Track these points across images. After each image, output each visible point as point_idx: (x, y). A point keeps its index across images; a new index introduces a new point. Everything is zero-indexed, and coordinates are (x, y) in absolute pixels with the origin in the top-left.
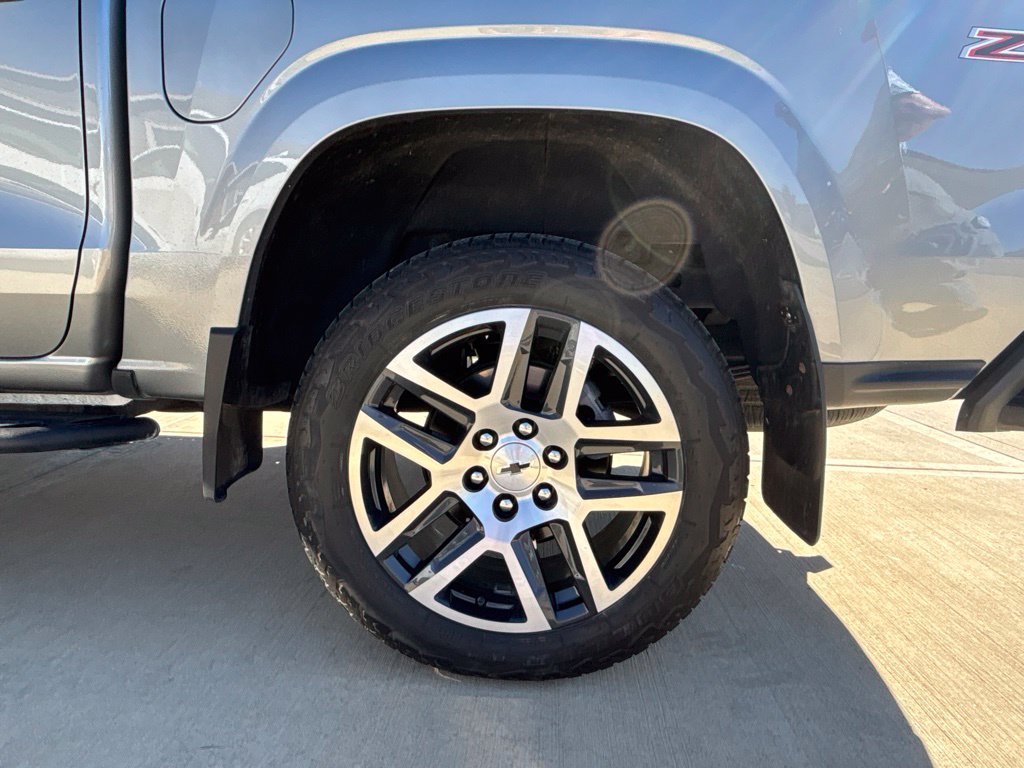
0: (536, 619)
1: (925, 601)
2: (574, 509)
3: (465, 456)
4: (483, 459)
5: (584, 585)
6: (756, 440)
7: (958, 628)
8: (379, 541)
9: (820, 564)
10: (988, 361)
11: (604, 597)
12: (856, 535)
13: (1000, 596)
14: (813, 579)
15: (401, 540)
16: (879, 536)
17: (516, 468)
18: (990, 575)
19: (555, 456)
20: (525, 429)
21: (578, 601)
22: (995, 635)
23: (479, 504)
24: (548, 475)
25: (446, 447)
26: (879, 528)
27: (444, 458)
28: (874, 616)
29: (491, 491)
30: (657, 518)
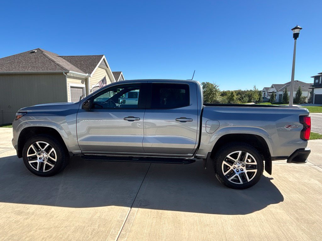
0: (241, 183)
1: (286, 183)
2: (246, 171)
3: (234, 165)
4: (235, 166)
5: (247, 179)
6: (264, 162)
7: (289, 186)
8: (225, 174)
9: (272, 179)
10: (289, 156)
11: (249, 180)
12: (277, 175)
13: (296, 183)
14: (271, 181)
15: (227, 174)
16: (281, 175)
17: (239, 167)
18: (296, 181)
19: (243, 166)
20: (240, 163)
21: (246, 181)
22: (294, 187)
23: (235, 170)
24: (242, 167)
25: (232, 164)
26: (281, 174)
27: (232, 166)
28: (279, 185)
29: (236, 169)
30: (254, 172)
